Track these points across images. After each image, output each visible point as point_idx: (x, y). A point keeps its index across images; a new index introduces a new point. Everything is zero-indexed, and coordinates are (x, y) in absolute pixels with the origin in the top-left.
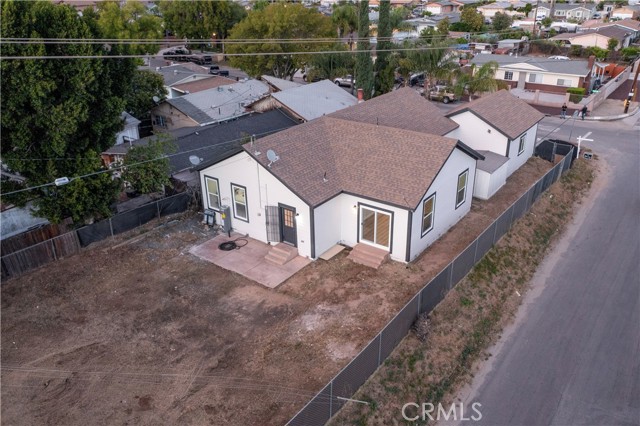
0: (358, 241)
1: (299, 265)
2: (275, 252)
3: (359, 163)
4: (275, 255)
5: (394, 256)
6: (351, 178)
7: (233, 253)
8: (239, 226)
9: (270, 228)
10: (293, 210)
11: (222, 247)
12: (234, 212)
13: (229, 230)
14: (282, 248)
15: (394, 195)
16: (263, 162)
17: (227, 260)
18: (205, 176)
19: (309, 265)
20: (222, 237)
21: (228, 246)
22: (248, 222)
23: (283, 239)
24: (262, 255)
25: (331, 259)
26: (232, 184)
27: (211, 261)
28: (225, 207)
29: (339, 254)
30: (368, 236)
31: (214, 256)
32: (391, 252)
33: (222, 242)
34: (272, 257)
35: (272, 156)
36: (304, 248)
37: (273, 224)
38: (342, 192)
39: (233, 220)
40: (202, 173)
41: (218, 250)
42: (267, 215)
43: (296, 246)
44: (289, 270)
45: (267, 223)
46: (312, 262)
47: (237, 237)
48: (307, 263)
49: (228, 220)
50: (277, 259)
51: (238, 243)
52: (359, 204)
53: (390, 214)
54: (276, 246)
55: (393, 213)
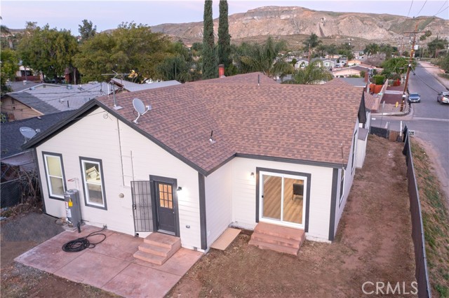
0: (257, 221)
1: (186, 262)
2: (148, 246)
3: (248, 121)
4: (148, 250)
5: (310, 236)
6: (243, 139)
7: (85, 255)
8: (93, 217)
9: (138, 212)
10: (172, 183)
11: (68, 247)
12: (85, 198)
13: (79, 222)
14: (158, 239)
15: (311, 152)
16: (126, 118)
17: (74, 268)
18: (44, 153)
19: (200, 260)
20: (69, 233)
21: (76, 246)
22: (106, 208)
23: (157, 226)
24: (129, 252)
25: (228, 248)
26: (81, 158)
27: (50, 271)
28: (72, 191)
29: (236, 240)
30: (272, 211)
31: (55, 261)
32: (306, 230)
33: (68, 240)
34: (145, 254)
35: (141, 107)
36: (190, 237)
37: (143, 207)
38: (236, 155)
39: (84, 208)
40: (39, 149)
41: (62, 253)
42: (133, 194)
43: (178, 235)
44: (172, 271)
45: (134, 206)
46: (204, 255)
47: (90, 231)
48: (197, 257)
49: (76, 209)
50: (153, 256)
51: (92, 239)
52: (258, 169)
53: (305, 179)
54: (148, 238)
55: (309, 176)
